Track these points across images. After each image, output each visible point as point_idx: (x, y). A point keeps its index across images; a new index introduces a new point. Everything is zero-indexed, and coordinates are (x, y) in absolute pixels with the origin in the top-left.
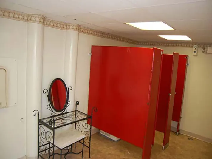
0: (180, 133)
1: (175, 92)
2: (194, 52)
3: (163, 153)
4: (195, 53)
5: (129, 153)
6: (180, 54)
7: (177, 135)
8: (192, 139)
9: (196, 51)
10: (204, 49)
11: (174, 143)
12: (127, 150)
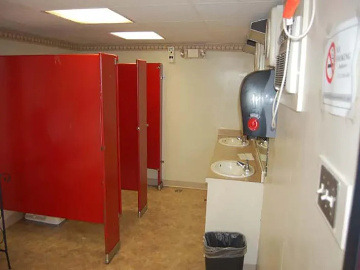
0: (164, 185)
1: (147, 123)
2: (170, 57)
3: (141, 222)
4: (172, 60)
5: (83, 238)
6: (147, 62)
7: (159, 188)
8: (181, 191)
9: (173, 56)
10: (183, 52)
11: (156, 202)
12: (80, 235)
